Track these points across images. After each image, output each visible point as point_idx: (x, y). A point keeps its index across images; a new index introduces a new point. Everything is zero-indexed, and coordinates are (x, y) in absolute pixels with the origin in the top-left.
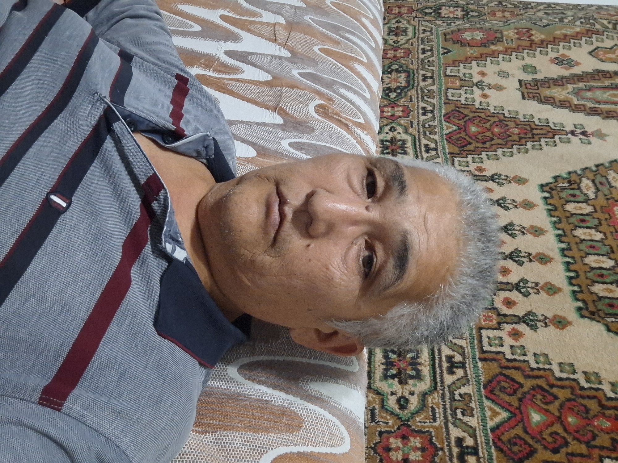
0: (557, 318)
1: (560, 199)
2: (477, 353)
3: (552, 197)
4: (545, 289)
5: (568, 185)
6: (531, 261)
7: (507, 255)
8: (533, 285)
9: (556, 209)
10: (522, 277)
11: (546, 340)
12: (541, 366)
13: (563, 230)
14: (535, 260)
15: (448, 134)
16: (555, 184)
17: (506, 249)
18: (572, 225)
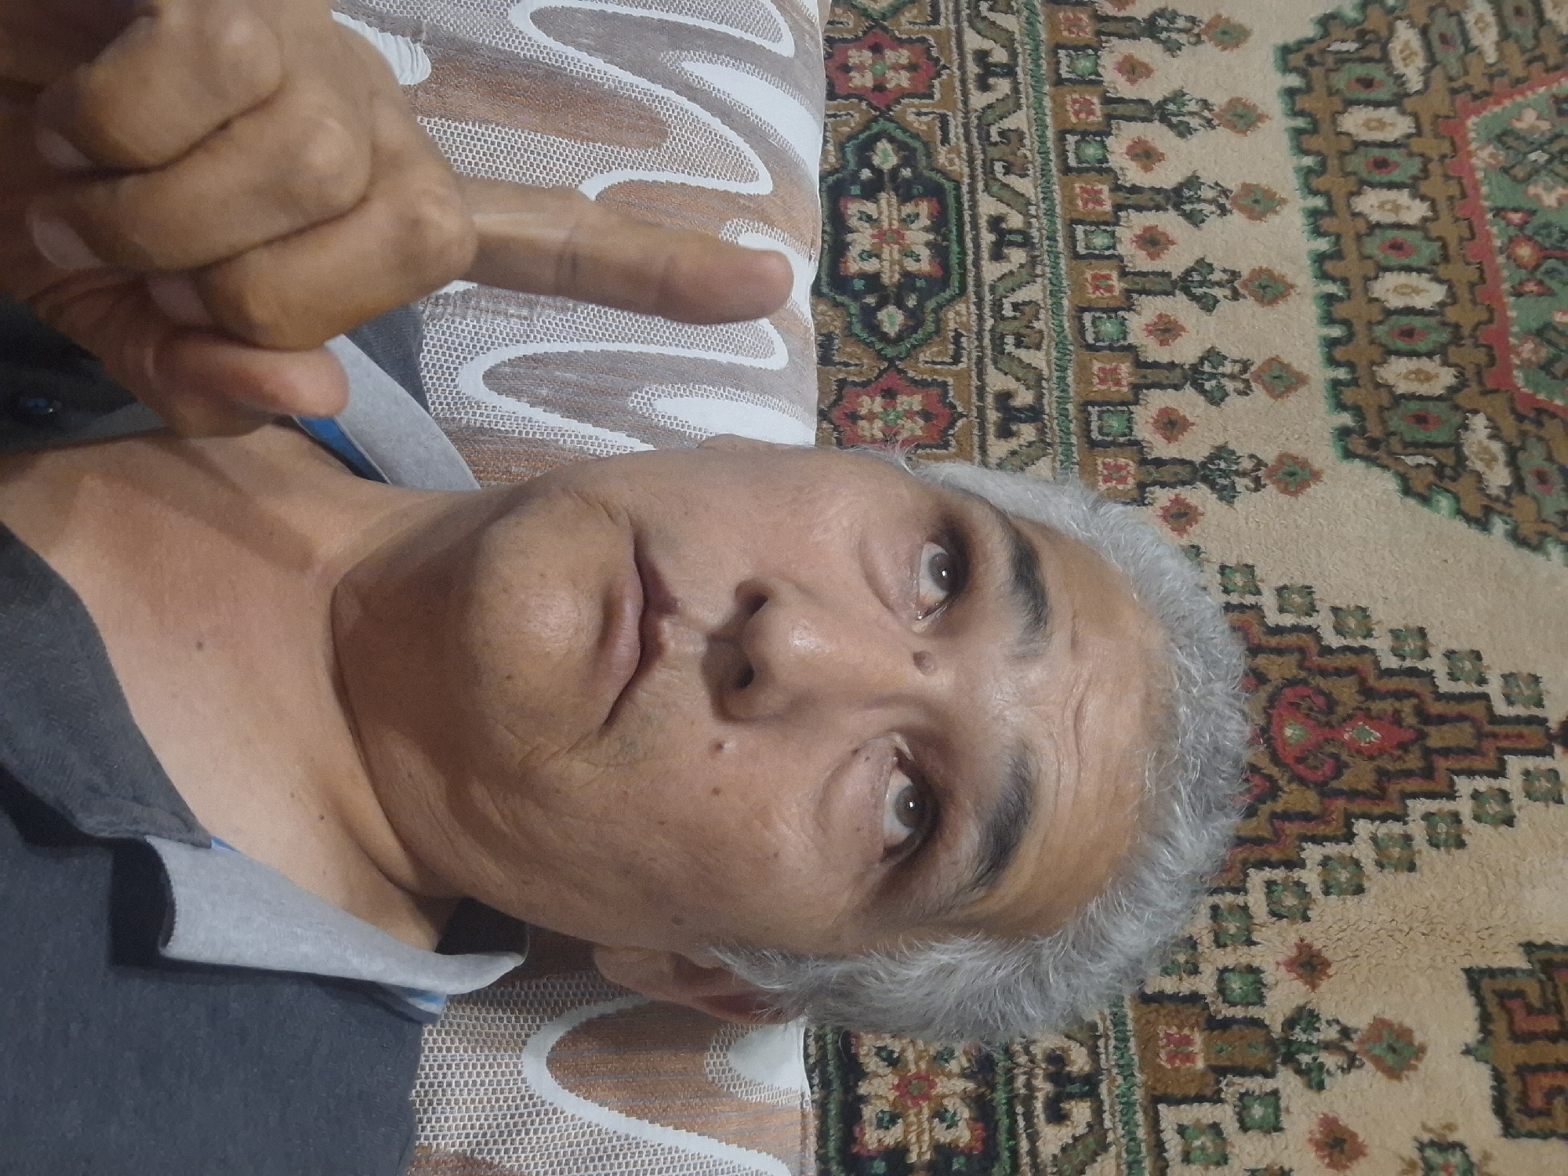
0: (1288, 461)
1: (1330, 94)
3: (1308, 89)
4: (1266, 378)
5: (1357, 45)
6: (1236, 296)
7: (1176, 281)
8: (1237, 368)
9: (1315, 130)
10: (1209, 346)
11: (1253, 526)
12: (1234, 599)
14: (1246, 293)
16: (1322, 44)
17: (1174, 262)
18: (1353, 178)
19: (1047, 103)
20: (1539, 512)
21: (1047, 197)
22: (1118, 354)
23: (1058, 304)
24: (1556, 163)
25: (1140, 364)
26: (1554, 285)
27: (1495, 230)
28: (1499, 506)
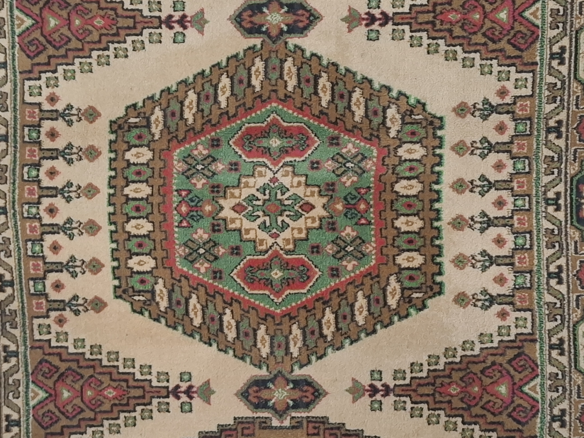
0: (463, 115)
1: (425, 272)
2: (538, 70)
3: (433, 275)
4: (465, 149)
5: (412, 296)
6: (472, 182)
7: (493, 187)
8: (475, 152)
9: (433, 256)
10: (484, 160)
11: (478, 89)
12: (489, 62)
13: (432, 228)
14: (468, 183)
15: (534, 378)
16: (426, 296)
17: (493, 195)
18: (422, 235)
19: (536, 262)
20: (379, 100)
21: (538, 220)
22: (517, 156)
23: (538, 173)
24: (343, 247)
25: (509, 152)
26: (354, 193)
27: (372, 215)
28: (393, 101)
